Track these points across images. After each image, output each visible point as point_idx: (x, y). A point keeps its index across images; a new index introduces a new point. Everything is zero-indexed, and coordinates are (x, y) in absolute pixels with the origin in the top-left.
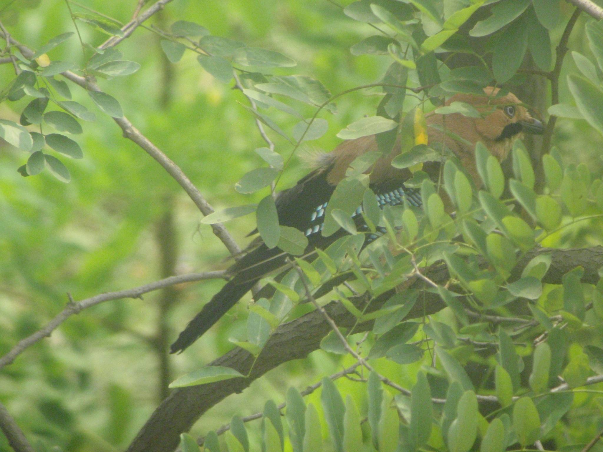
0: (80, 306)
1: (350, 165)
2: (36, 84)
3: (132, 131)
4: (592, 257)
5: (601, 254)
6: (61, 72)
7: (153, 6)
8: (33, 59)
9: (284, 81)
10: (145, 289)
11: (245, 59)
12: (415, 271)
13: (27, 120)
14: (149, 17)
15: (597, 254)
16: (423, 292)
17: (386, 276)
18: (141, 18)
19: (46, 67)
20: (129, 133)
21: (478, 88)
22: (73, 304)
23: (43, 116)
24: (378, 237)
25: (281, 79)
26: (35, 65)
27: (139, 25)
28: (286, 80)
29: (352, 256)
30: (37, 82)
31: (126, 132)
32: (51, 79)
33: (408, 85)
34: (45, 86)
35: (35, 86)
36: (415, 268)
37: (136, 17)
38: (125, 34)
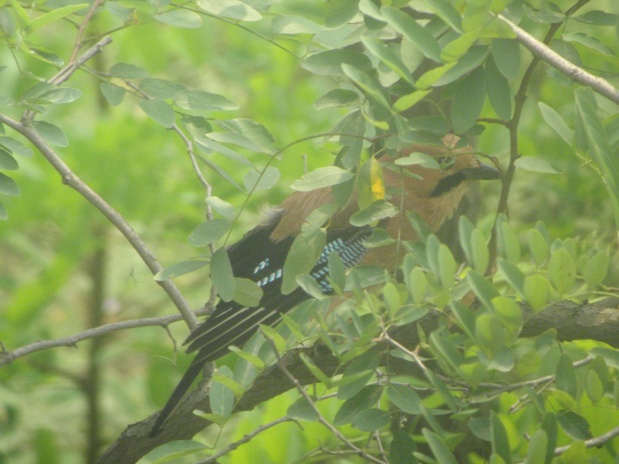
0: (13, 355)
1: (306, 220)
3: (72, 178)
4: (555, 311)
5: (565, 308)
7: (91, 49)
9: (225, 125)
10: (80, 337)
11: (186, 102)
12: (384, 335)
14: (87, 59)
15: (560, 308)
16: (386, 354)
17: (355, 341)
18: (79, 61)
20: (69, 180)
21: (437, 138)
22: (6, 354)
24: (345, 300)
25: (223, 123)
27: (78, 67)
28: (229, 123)
29: (319, 320)
31: (66, 178)
33: (365, 135)
36: (384, 332)
37: (74, 60)
38: (63, 77)
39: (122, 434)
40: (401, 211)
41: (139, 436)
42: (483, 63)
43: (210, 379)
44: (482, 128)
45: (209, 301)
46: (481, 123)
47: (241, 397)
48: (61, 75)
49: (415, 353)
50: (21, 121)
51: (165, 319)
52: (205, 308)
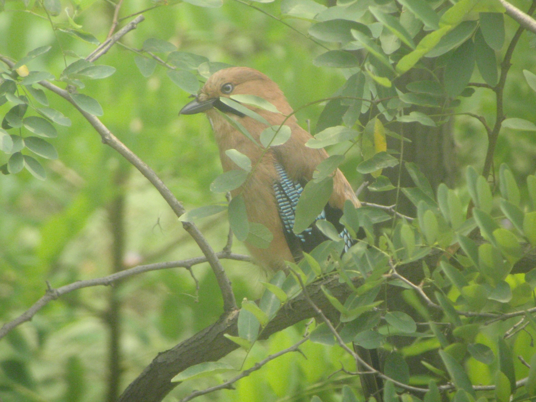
0: (58, 293)
2: (16, 92)
3: (110, 138)
6: (39, 81)
7: (127, 25)
8: (13, 69)
10: (115, 278)
12: (393, 272)
13: (8, 124)
18: (116, 37)
19: (25, 77)
20: (108, 140)
22: (52, 291)
23: (22, 120)
24: (357, 242)
26: (15, 75)
27: (115, 42)
30: (18, 90)
31: (105, 138)
32: (30, 88)
34: (24, 94)
35: (16, 94)
36: (393, 269)
37: (111, 35)
38: (103, 51)
39: (154, 360)
40: (401, 162)
41: (168, 362)
42: (472, 36)
43: (230, 312)
44: (472, 91)
45: (226, 246)
46: (471, 87)
47: (266, 325)
48: (100, 49)
49: (420, 287)
50: (66, 89)
51: (188, 262)
52: (223, 252)
